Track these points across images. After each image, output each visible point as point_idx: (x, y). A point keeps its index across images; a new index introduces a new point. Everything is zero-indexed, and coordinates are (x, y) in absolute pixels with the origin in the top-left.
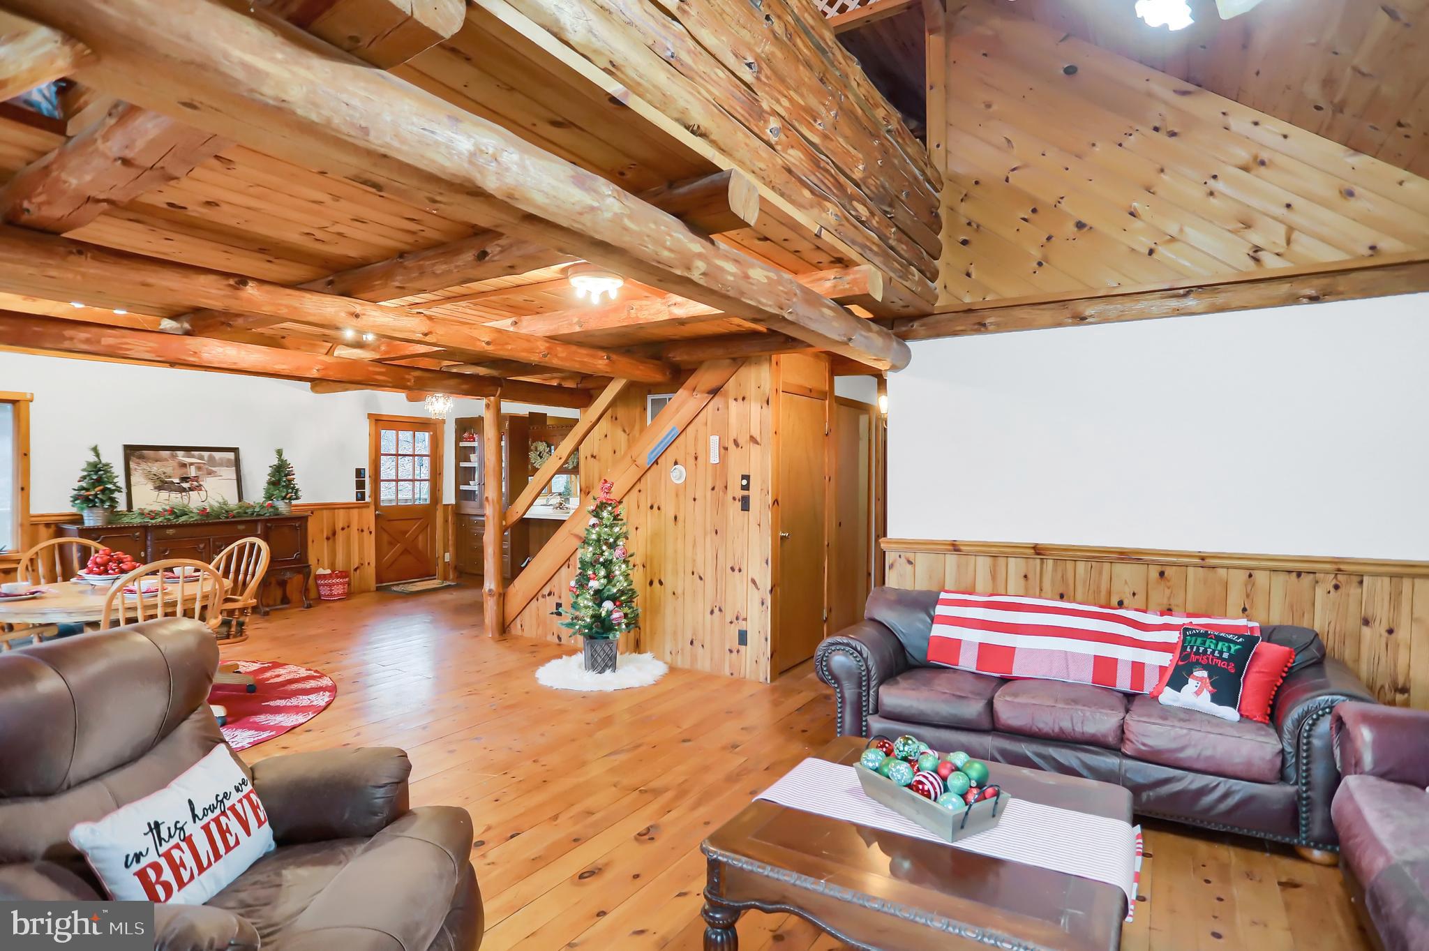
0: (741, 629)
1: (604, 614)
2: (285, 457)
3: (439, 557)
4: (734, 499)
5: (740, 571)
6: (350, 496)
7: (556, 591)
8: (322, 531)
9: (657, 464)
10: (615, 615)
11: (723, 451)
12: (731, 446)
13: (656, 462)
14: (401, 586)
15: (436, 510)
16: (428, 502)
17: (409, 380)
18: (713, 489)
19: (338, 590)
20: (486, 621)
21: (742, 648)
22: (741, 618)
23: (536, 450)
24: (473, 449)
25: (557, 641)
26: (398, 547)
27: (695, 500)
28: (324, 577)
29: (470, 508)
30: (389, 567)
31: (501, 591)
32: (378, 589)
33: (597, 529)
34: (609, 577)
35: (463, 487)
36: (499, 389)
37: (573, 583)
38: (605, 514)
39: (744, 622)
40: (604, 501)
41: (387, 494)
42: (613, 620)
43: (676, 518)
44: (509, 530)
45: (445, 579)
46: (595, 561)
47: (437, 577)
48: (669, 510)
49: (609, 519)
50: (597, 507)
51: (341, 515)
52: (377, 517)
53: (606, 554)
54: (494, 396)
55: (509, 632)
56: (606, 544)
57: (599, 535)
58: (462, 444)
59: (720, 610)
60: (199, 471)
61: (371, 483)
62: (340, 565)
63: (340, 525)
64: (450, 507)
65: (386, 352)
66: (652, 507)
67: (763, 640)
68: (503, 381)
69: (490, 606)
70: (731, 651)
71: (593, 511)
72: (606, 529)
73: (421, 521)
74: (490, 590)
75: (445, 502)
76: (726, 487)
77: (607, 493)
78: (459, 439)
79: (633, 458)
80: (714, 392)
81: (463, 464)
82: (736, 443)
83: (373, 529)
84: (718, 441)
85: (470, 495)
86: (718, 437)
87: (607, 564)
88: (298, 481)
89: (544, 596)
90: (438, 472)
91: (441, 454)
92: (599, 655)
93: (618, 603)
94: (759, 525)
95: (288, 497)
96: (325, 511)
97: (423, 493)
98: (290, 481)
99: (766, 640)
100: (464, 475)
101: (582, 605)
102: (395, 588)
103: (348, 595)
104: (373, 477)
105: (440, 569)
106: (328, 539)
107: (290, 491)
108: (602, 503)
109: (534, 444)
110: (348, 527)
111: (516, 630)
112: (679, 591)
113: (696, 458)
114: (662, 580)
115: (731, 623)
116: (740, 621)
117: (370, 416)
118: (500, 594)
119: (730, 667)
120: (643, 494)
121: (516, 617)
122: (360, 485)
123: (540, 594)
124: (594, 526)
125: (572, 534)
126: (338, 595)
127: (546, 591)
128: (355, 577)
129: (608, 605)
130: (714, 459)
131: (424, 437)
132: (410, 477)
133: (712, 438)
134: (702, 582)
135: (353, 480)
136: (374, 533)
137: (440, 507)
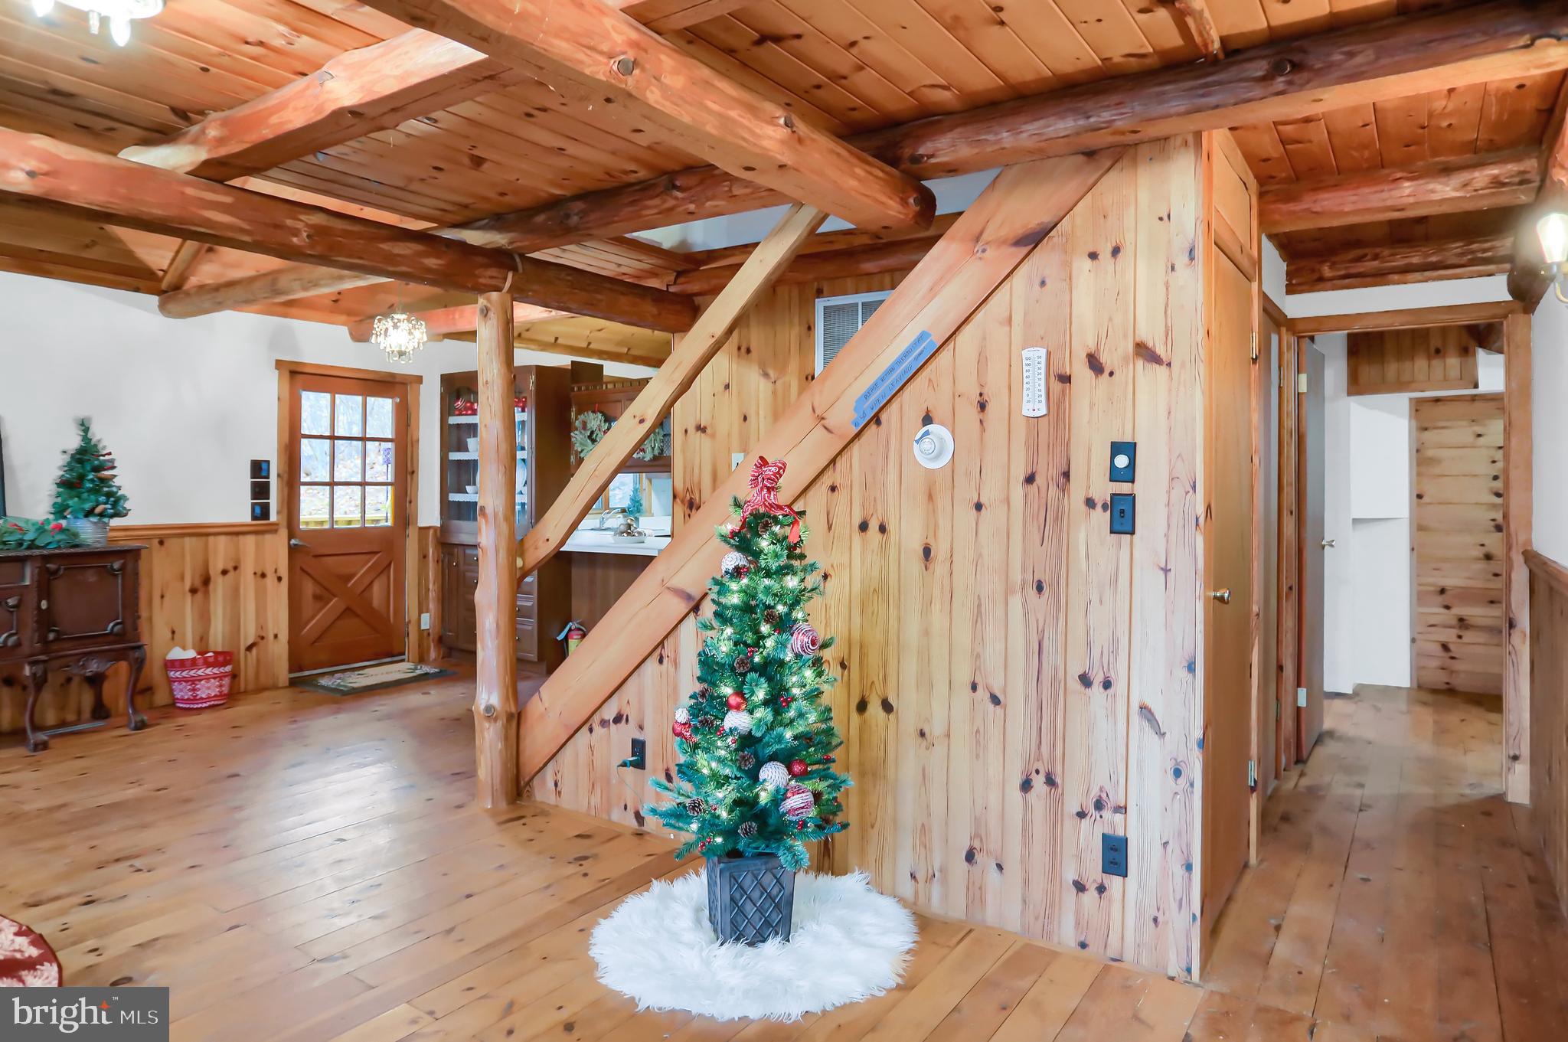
0: (1109, 831)
1: (764, 798)
2: (97, 433)
3: (409, 622)
4: (1090, 503)
5: (1107, 685)
6: (241, 512)
7: (631, 712)
8: (182, 578)
9: (878, 422)
10: (794, 802)
11: (1056, 386)
12: (1081, 372)
13: (876, 419)
14: (337, 675)
15: (405, 536)
16: (389, 523)
17: (296, 233)
18: (1030, 479)
19: (208, 689)
20: (480, 772)
21: (1114, 882)
22: (1111, 804)
23: (584, 427)
24: (472, 429)
25: (634, 824)
26: (335, 604)
27: (979, 507)
28: (182, 664)
29: (463, 531)
30: (315, 642)
31: (513, 710)
32: (293, 683)
33: (745, 581)
34: (778, 700)
35: (454, 497)
36: (510, 275)
37: (682, 716)
38: (764, 543)
39: (1119, 817)
40: (762, 510)
41: (313, 509)
42: (784, 814)
43: (927, 552)
44: (536, 573)
45: (422, 660)
46: (742, 663)
47: (406, 657)
48: (909, 533)
49: (776, 556)
50: (745, 524)
51: (221, 547)
52: (293, 551)
53: (770, 643)
54: (499, 289)
55: (530, 795)
56: (770, 618)
57: (749, 593)
58: (453, 420)
59: (1050, 781)
61: (280, 490)
62: (218, 639)
63: (218, 564)
64: (431, 532)
65: (220, 141)
66: (864, 527)
67: (1179, 871)
68: (518, 260)
69: (489, 739)
70: (1080, 887)
71: (733, 534)
72: (767, 582)
73: (379, 555)
74: (489, 708)
75: (422, 522)
76: (1066, 475)
77: (769, 490)
78: (447, 410)
79: (818, 412)
80: (1033, 240)
81: (454, 456)
82: (1094, 364)
83: (284, 572)
84: (1043, 360)
85: (468, 511)
86: (1043, 352)
87: (771, 670)
88: (124, 479)
89: (604, 723)
90: (409, 469)
91: (415, 438)
92: (749, 897)
93: (797, 768)
94: (1166, 571)
95: (98, 510)
96: (187, 540)
97: (380, 508)
98: (105, 481)
99: (1189, 867)
100: (458, 474)
101: (706, 771)
102: (324, 682)
103: (232, 696)
104: (286, 476)
105: (412, 642)
106: (193, 591)
107: (102, 499)
108: (756, 516)
109: (581, 417)
110: (235, 568)
111: (543, 792)
112: (936, 729)
113: (983, 406)
114: (891, 701)
115: (1082, 815)
116: (1107, 814)
117: (279, 364)
118: (510, 717)
119: (1078, 923)
120: (842, 497)
121: (546, 764)
122: (260, 490)
123: (596, 719)
124: (737, 573)
125: (669, 588)
126: (209, 698)
127: (609, 713)
128: (248, 663)
129: (773, 775)
130: (1034, 403)
131: (382, 409)
132: (358, 479)
133: (1025, 353)
134: (999, 710)
135: (246, 482)
136: (285, 580)
137: (412, 534)
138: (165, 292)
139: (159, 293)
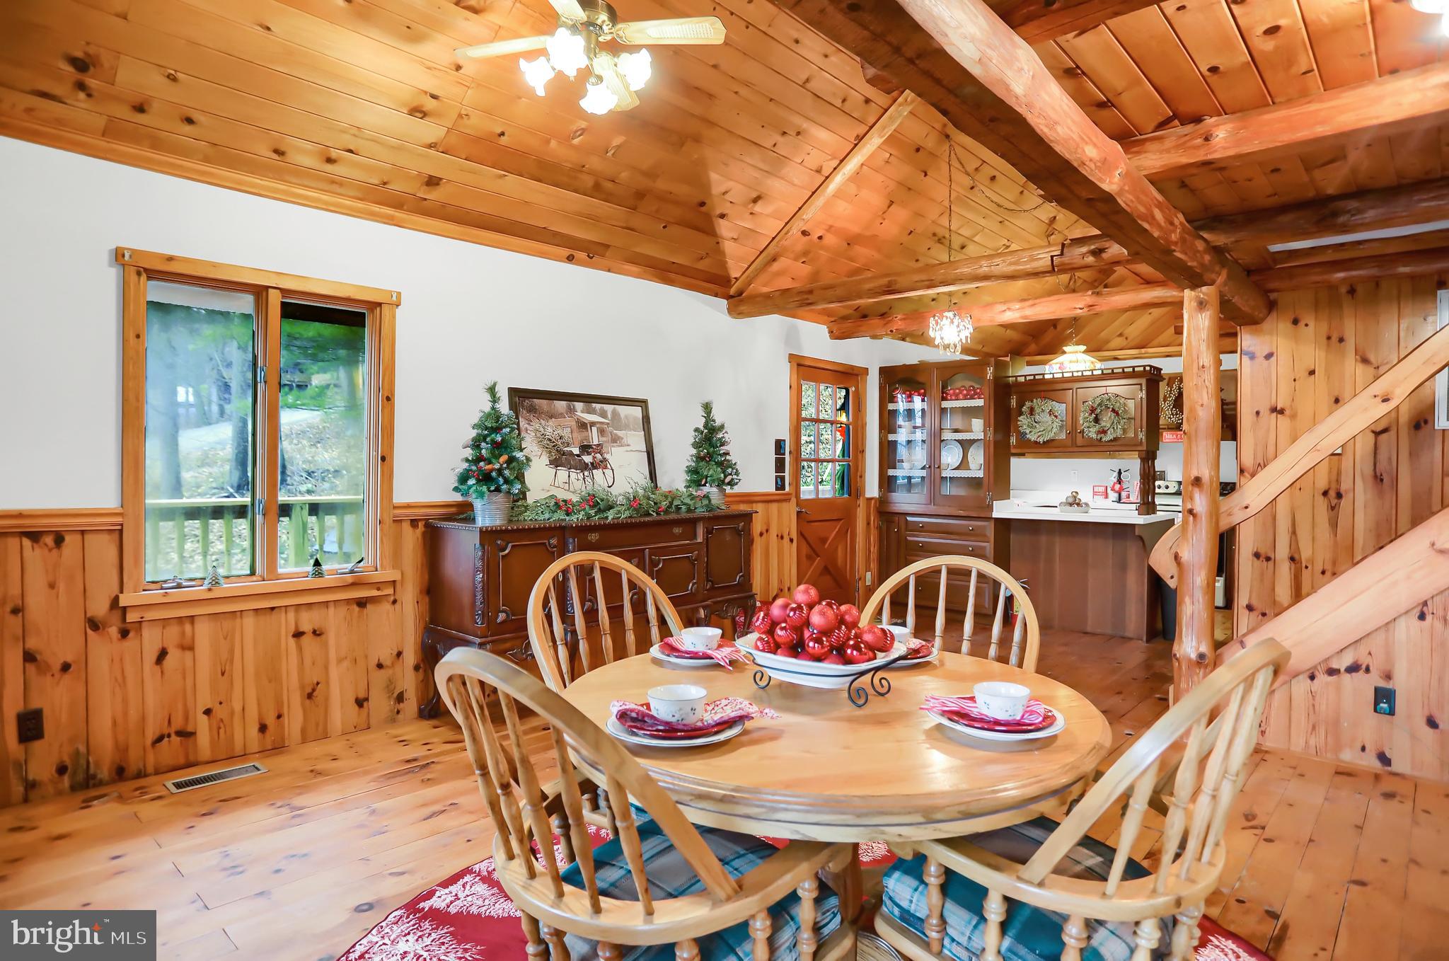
2: (715, 414)
3: (859, 577)
6: (770, 483)
7: (1373, 663)
15: (852, 507)
23: (1033, 413)
25: (1376, 764)
35: (887, 472)
51: (759, 511)
52: (799, 518)
54: (1213, 283)
58: (886, 407)
60: (602, 436)
61: (792, 463)
64: (873, 502)
73: (840, 523)
75: (868, 495)
78: (882, 397)
81: (887, 437)
83: (794, 536)
85: (893, 483)
89: (1332, 672)
90: (861, 449)
91: (864, 421)
95: (727, 480)
98: (725, 454)
100: (888, 454)
104: (793, 454)
107: (727, 470)
109: (1029, 404)
110: (767, 531)
117: (791, 358)
122: (780, 465)
123: (1321, 668)
127: (1341, 662)
135: (772, 457)
136: (795, 541)
137: (861, 502)
138: (732, 297)
139: (729, 297)
